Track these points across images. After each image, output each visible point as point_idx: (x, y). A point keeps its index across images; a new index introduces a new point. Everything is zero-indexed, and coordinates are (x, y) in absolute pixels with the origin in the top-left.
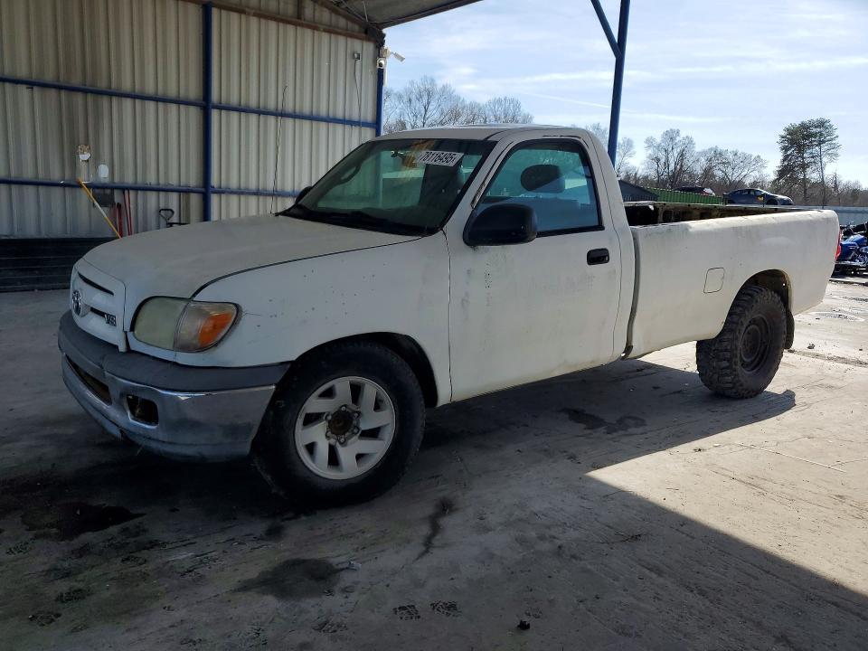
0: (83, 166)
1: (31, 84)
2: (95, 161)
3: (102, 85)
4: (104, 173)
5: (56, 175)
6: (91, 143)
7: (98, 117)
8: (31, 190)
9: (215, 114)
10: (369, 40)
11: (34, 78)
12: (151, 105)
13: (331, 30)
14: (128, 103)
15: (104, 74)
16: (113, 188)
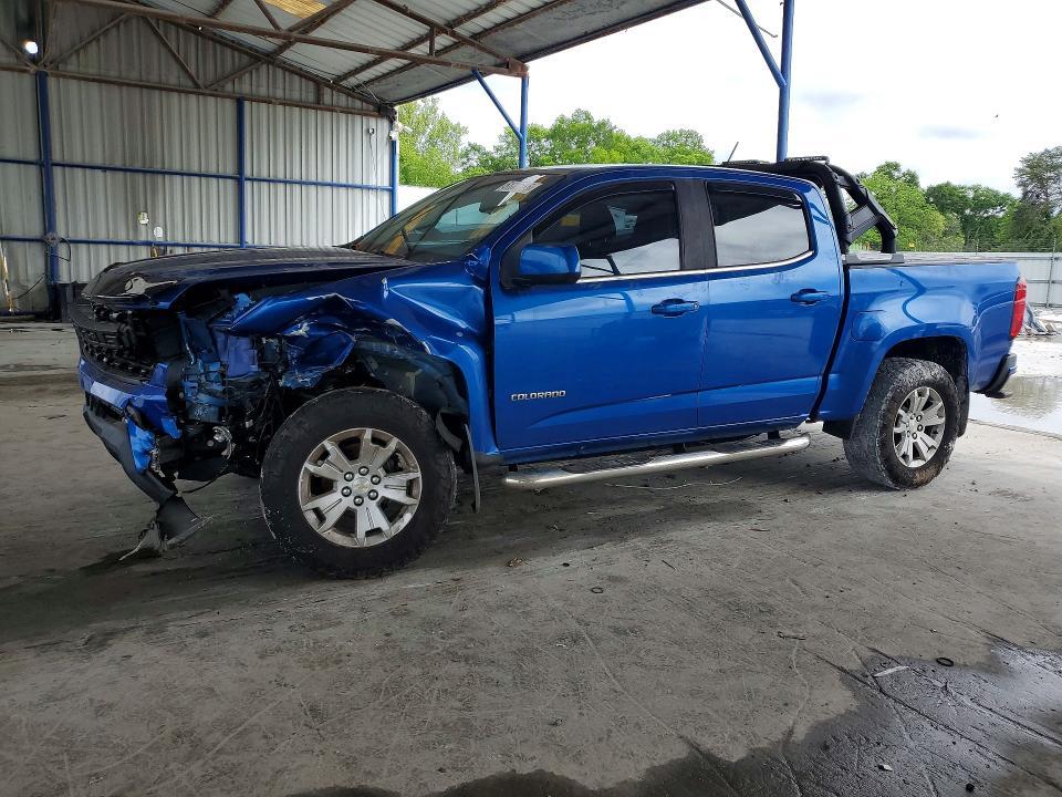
0: (143, 229)
1: (104, 169)
2: (153, 223)
3: (158, 167)
4: (159, 233)
5: (122, 237)
6: (149, 211)
7: (154, 192)
8: (104, 247)
9: (248, 185)
10: (382, 117)
11: (107, 165)
12: (196, 180)
13: (348, 111)
14: (177, 179)
15: (159, 159)
16: (166, 245)
